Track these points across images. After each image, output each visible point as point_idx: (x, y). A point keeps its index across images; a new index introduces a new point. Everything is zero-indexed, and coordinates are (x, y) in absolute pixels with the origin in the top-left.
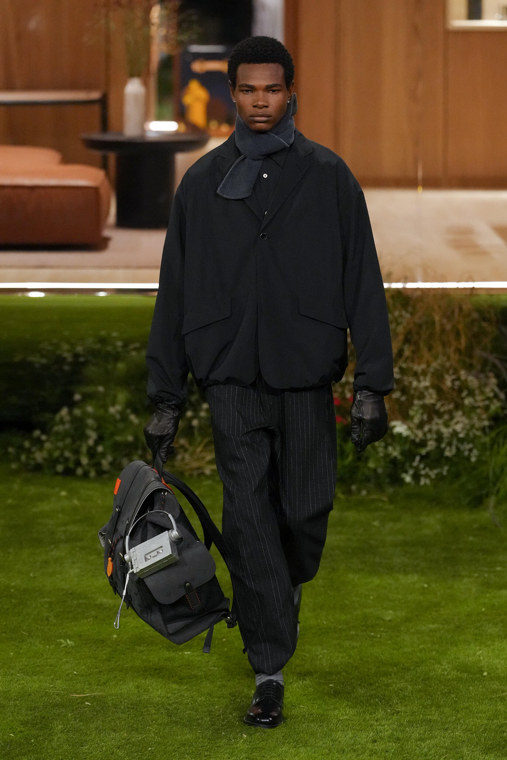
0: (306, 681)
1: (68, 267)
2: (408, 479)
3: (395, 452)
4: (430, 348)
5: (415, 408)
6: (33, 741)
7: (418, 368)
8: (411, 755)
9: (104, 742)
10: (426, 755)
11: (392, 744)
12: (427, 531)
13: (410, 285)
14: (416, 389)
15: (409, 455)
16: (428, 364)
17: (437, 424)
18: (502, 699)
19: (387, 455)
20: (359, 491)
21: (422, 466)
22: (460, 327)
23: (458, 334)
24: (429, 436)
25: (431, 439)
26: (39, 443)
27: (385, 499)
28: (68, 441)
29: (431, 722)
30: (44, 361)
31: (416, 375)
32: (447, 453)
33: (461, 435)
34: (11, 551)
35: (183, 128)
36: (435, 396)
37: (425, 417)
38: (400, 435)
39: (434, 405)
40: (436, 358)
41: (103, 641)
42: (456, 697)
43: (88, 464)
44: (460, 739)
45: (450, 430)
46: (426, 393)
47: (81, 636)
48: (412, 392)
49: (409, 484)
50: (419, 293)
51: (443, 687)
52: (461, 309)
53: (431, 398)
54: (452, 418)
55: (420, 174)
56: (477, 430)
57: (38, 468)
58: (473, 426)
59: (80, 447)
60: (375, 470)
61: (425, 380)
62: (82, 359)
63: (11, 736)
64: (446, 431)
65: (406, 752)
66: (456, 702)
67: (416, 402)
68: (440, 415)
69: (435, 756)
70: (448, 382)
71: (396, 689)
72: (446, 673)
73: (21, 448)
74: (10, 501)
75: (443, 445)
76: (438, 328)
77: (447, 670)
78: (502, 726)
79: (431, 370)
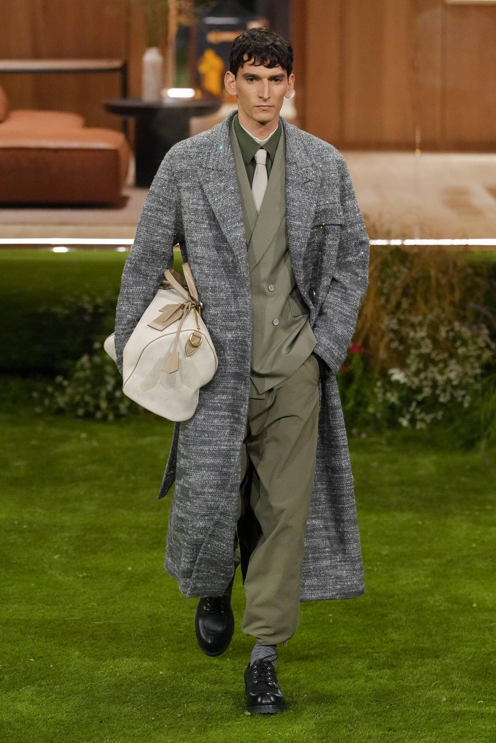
0: (307, 611)
1: (90, 224)
2: (405, 422)
3: (393, 398)
4: (426, 301)
5: (412, 357)
6: (52, 666)
7: (416, 319)
8: (404, 681)
9: (118, 668)
10: (417, 682)
11: (387, 671)
12: (422, 472)
13: (409, 242)
14: (413, 339)
15: (406, 401)
16: (425, 316)
17: (432, 372)
18: (491, 629)
19: (386, 401)
20: (359, 434)
21: (418, 411)
22: (455, 281)
23: (452, 288)
24: (425, 383)
25: (426, 386)
26: (61, 388)
27: (384, 441)
28: (88, 386)
29: (423, 650)
30: (66, 312)
31: (413, 326)
32: (442, 399)
33: (455, 383)
34: (34, 488)
35: (199, 95)
36: (430, 346)
37: (421, 366)
38: (397, 382)
39: (429, 354)
40: (431, 310)
41: (118, 573)
42: (447, 627)
43: (107, 408)
44: (451, 666)
45: (445, 377)
46: (422, 344)
47: (97, 568)
48: (409, 342)
49: (406, 428)
50: (416, 250)
51: (435, 617)
52: (455, 265)
53: (427, 348)
54: (446, 366)
55: (418, 139)
56: (470, 377)
57: (60, 412)
58: (466, 374)
59: (99, 392)
60: (374, 415)
61: (421, 331)
62: (102, 311)
63: (31, 661)
64: (440, 379)
65: (399, 678)
66: (447, 631)
67: (413, 351)
68: (435, 363)
69: (426, 683)
70: (443, 333)
71: (391, 619)
72: (438, 604)
73: (44, 393)
74: (33, 442)
75: (438, 392)
76: (433, 282)
77: (439, 602)
78: (489, 654)
79: (427, 321)
